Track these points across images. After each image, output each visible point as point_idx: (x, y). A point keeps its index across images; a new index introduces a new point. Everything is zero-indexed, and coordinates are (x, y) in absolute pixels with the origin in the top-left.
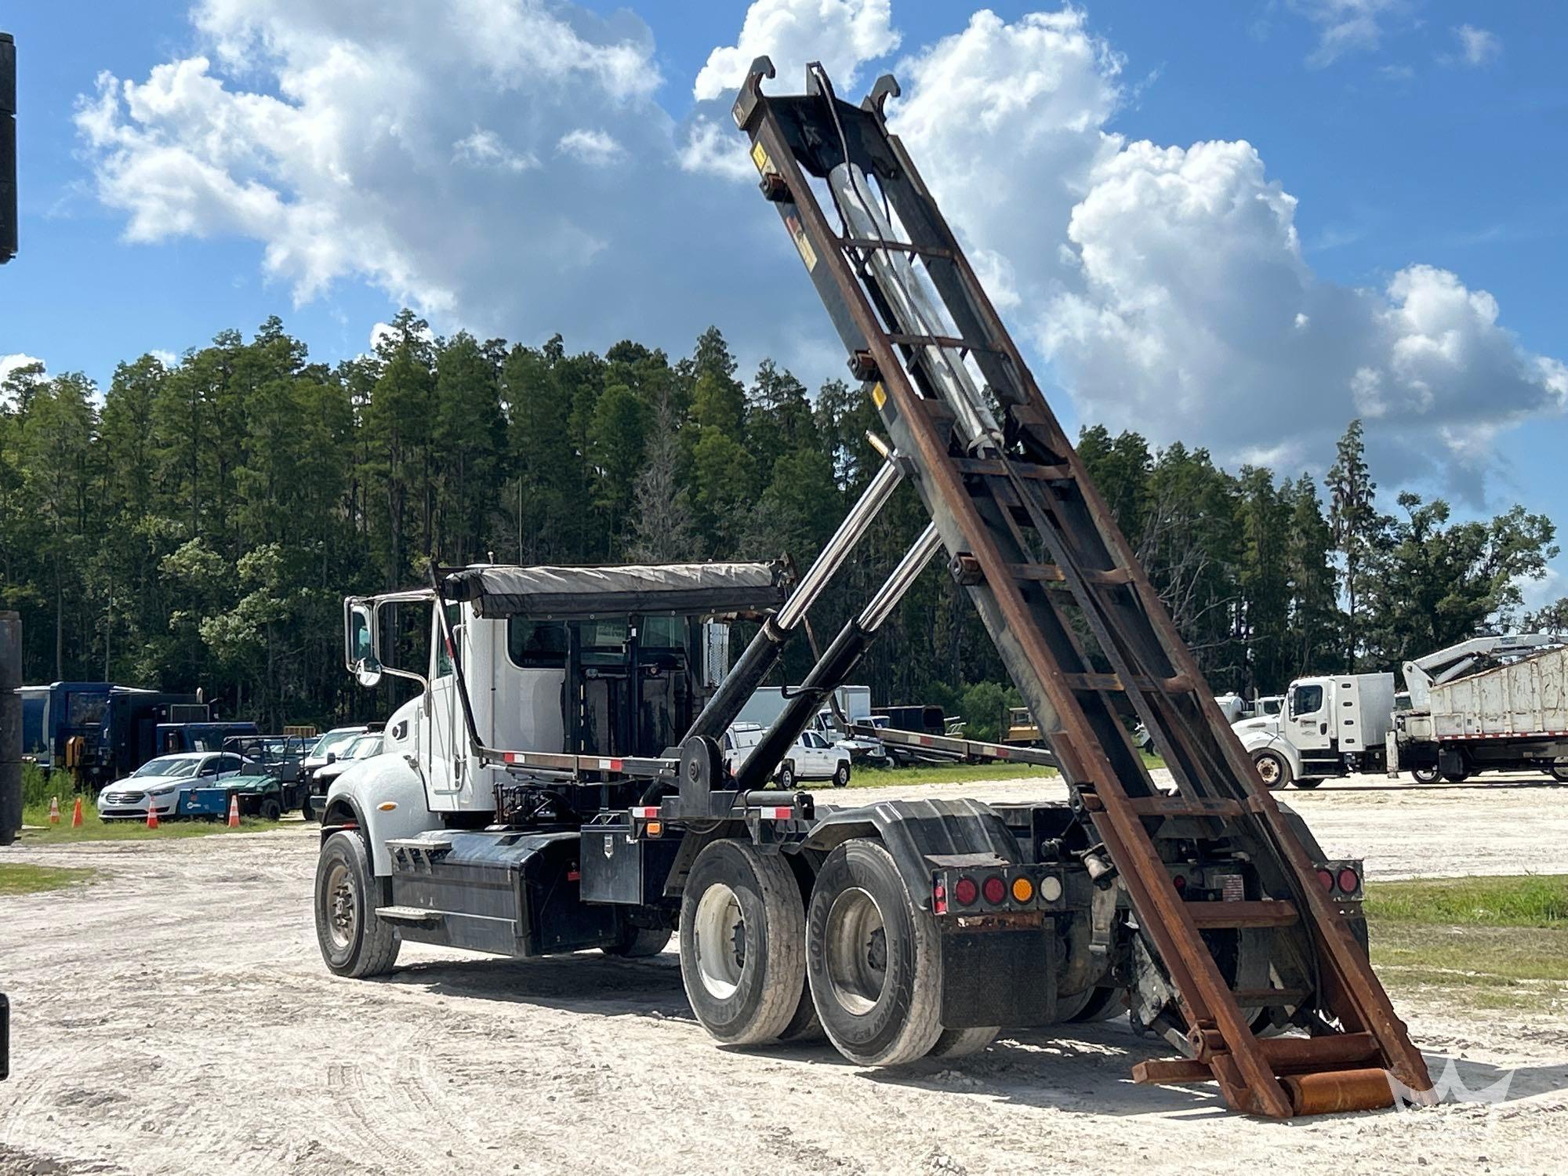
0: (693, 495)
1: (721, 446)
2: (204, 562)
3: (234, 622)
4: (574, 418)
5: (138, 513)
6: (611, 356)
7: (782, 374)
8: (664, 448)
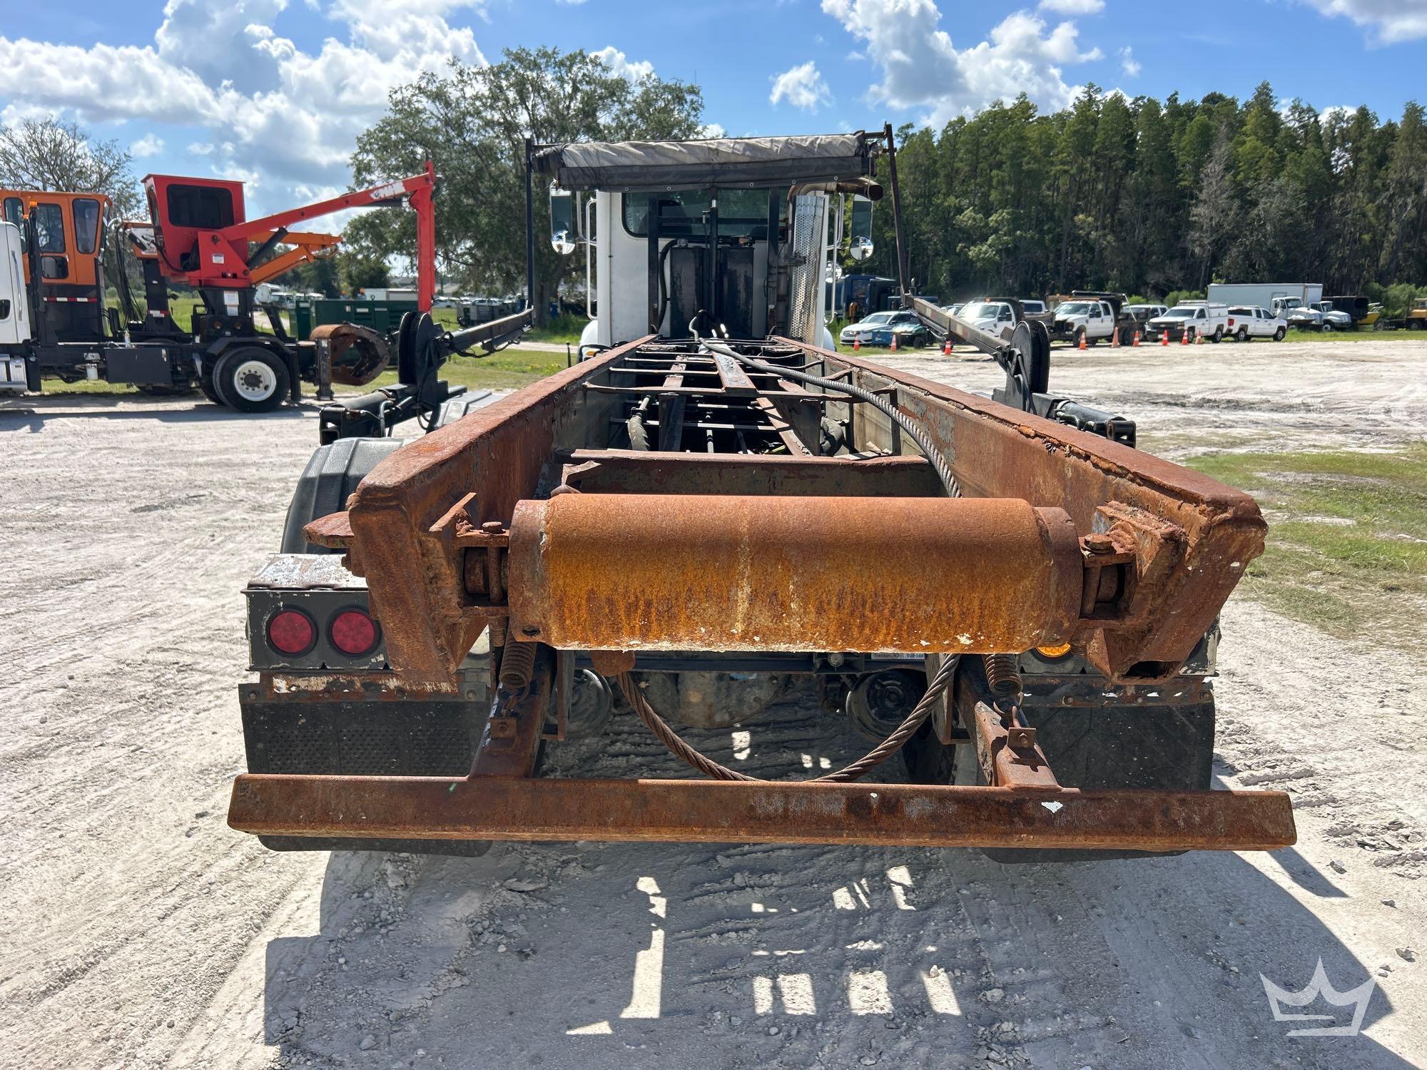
0: (1235, 176)
1: (1256, 148)
2: (974, 219)
3: (984, 249)
4: (1175, 136)
5: (947, 195)
6: (1204, 101)
7: (1305, 107)
8: (1221, 150)
